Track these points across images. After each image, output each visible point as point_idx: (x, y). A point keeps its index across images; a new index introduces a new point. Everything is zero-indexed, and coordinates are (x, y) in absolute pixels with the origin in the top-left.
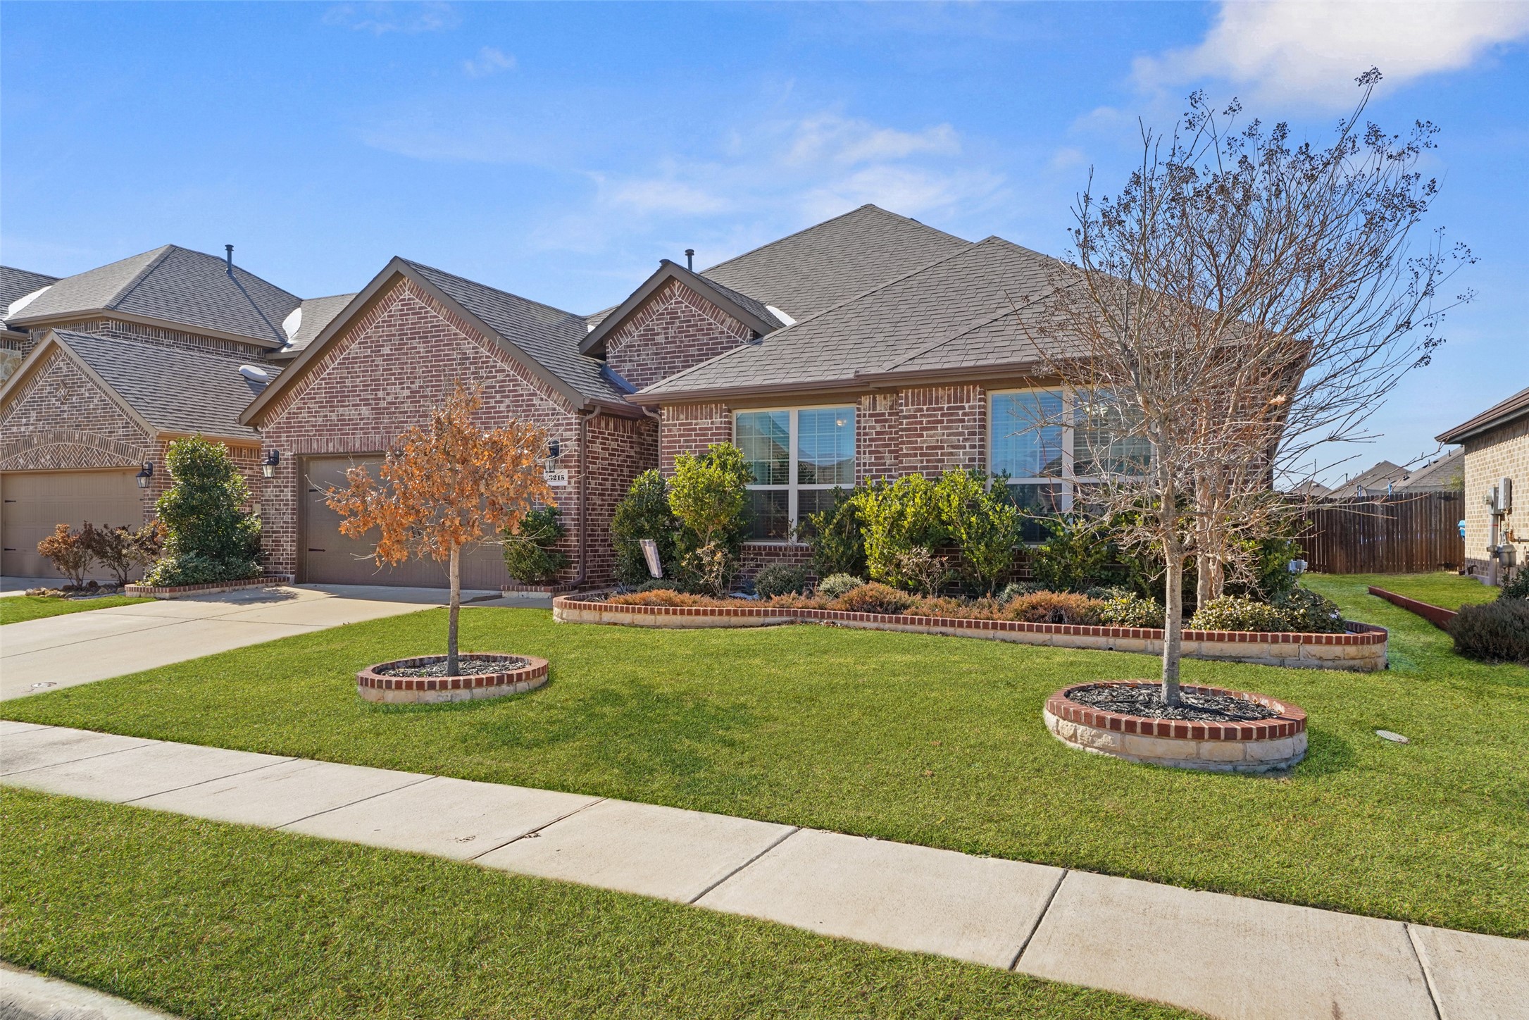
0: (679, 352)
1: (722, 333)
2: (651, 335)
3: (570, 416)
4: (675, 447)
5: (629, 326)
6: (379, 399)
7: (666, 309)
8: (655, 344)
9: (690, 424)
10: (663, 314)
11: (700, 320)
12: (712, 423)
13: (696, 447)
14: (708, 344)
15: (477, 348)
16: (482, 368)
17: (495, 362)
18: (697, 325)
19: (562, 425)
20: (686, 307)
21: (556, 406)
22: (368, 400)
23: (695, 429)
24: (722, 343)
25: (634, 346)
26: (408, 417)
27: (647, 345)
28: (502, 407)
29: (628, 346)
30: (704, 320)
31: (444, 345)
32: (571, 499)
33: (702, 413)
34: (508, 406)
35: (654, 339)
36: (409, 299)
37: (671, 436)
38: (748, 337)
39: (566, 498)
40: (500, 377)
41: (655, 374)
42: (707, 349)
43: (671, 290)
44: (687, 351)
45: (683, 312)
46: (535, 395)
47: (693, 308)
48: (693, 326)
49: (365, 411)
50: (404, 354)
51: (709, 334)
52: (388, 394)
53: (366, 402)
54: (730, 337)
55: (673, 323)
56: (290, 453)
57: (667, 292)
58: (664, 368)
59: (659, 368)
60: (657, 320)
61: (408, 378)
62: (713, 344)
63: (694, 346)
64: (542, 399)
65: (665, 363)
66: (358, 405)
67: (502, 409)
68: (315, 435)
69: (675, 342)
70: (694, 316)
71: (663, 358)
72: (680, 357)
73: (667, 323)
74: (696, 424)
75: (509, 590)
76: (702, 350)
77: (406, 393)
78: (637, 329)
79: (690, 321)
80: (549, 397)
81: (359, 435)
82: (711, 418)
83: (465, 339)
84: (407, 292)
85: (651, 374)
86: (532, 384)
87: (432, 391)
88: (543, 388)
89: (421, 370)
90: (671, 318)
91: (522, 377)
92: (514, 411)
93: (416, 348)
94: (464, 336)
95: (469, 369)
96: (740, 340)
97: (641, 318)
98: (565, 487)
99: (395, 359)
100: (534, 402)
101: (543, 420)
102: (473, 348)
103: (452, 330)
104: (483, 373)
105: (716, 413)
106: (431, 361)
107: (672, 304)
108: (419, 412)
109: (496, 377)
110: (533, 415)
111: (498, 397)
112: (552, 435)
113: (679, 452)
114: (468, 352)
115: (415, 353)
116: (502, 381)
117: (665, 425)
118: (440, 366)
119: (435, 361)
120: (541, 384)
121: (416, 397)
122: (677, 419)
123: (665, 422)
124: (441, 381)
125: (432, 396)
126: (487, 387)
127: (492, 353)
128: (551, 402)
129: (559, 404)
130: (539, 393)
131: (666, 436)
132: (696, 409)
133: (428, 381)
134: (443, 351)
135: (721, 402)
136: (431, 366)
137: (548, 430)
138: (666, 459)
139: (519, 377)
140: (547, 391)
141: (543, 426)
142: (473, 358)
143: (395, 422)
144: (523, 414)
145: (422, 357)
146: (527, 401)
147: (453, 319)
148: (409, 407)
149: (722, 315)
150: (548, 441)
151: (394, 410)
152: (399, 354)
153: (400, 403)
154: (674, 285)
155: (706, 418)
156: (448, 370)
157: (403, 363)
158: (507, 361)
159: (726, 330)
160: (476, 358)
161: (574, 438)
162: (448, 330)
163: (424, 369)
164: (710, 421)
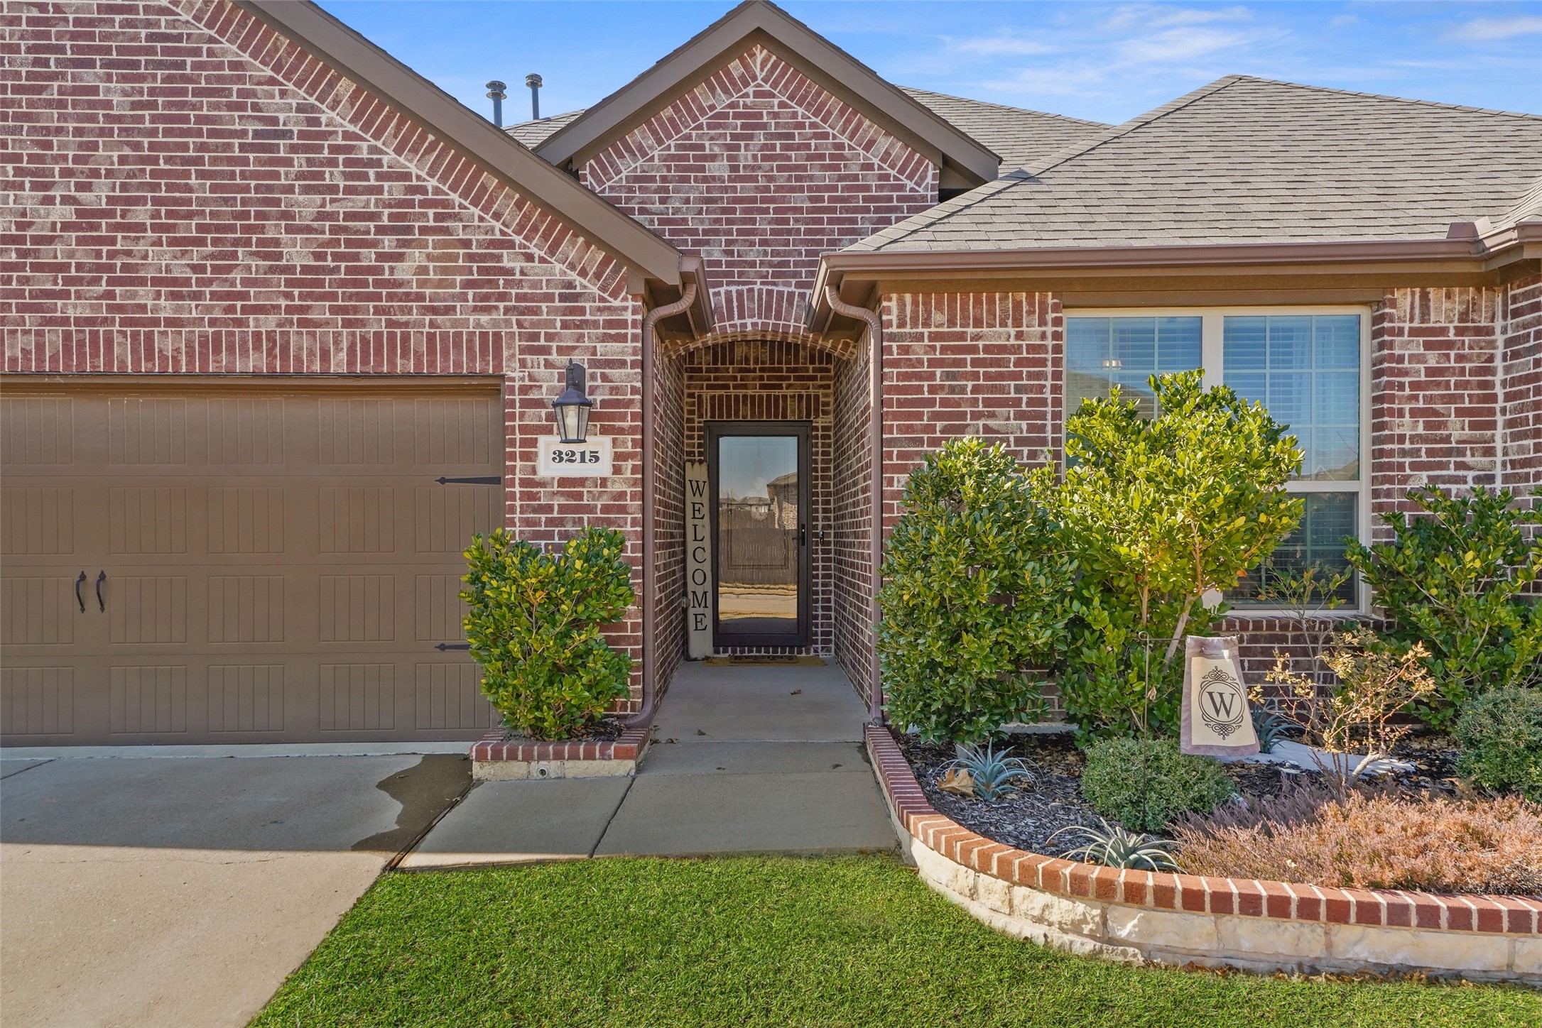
0: (764, 200)
1: (869, 167)
2: (696, 158)
3: (617, 303)
4: (919, 390)
5: (639, 135)
7: (732, 106)
8: (705, 180)
9: (962, 336)
10: (726, 116)
11: (816, 136)
12: (1019, 336)
13: (976, 390)
14: (835, 188)
15: (313, 108)
16: (332, 163)
17: (373, 149)
18: (808, 147)
19: (595, 324)
20: (782, 105)
21: (573, 276)
23: (974, 349)
24: (868, 188)
25: (653, 179)
26: (68, 281)
27: (687, 180)
28: (404, 271)
29: (637, 179)
30: (825, 136)
31: (197, 93)
32: (623, 510)
33: (991, 312)
34: (423, 270)
35: (703, 169)
37: (910, 363)
38: (929, 180)
39: (606, 509)
40: (392, 190)
41: (707, 243)
42: (831, 199)
43: (746, 66)
44: (783, 200)
45: (775, 115)
46: (511, 245)
47: (800, 110)
48: (799, 147)
50: (49, 104)
51: (837, 168)
54: (887, 177)
55: (751, 137)
57: (735, 67)
58: (730, 232)
59: (716, 232)
60: (710, 126)
61: (66, 173)
62: (845, 189)
63: (801, 189)
64: (530, 258)
65: (729, 222)
67: (398, 276)
69: (755, 179)
70: (801, 125)
71: (724, 211)
72: (766, 211)
73: (734, 137)
74: (977, 337)
75: (497, 756)
76: (821, 199)
77: (62, 213)
78: (660, 142)
79: (791, 136)
80: (552, 251)
82: (1017, 322)
83: (272, 81)
85: (695, 243)
86: (497, 216)
87: (156, 215)
88: (535, 229)
89: (115, 155)
90: (744, 126)
91: (465, 195)
92: (440, 284)
93: (94, 90)
94: (269, 72)
95: (288, 162)
96: (910, 184)
97: (671, 120)
98: (604, 481)
99: (17, 117)
100: (506, 263)
101: (537, 311)
102: (300, 109)
103: (225, 52)
104: (334, 176)
105: (1031, 313)
106: (153, 133)
107: (746, 95)
108: (111, 268)
109: (379, 190)
110: (502, 297)
111: (388, 243)
112: (561, 350)
113: (931, 403)
114: (282, 116)
115: (92, 105)
116: (400, 204)
117: (892, 337)
118: (185, 147)
119: (167, 133)
120: (527, 217)
121: (96, 227)
122: (926, 324)
123: (894, 330)
124: (189, 189)
125: (155, 228)
126: (349, 216)
127: (366, 128)
128: (558, 266)
129: (583, 273)
130: (518, 239)
131: (895, 363)
132: (978, 302)
133: (141, 186)
134: (194, 107)
135: (1044, 285)
136: (152, 146)
137: (550, 337)
138: (896, 416)
139: (454, 197)
140: (545, 237)
141: (533, 324)
142: (302, 134)
143: (19, 294)
144: (471, 293)
145: (119, 119)
146: (483, 258)
147: (228, 22)
148: (71, 254)
149: (869, 128)
150: (548, 365)
151: (13, 258)
152: (31, 104)
153: (37, 240)
154: (753, 55)
155: (1004, 324)
156: (214, 161)
157: (48, 131)
158: (415, 150)
159: (876, 161)
160: (313, 137)
161: (629, 359)
162: (211, 53)
163: (127, 152)
164: (1013, 331)
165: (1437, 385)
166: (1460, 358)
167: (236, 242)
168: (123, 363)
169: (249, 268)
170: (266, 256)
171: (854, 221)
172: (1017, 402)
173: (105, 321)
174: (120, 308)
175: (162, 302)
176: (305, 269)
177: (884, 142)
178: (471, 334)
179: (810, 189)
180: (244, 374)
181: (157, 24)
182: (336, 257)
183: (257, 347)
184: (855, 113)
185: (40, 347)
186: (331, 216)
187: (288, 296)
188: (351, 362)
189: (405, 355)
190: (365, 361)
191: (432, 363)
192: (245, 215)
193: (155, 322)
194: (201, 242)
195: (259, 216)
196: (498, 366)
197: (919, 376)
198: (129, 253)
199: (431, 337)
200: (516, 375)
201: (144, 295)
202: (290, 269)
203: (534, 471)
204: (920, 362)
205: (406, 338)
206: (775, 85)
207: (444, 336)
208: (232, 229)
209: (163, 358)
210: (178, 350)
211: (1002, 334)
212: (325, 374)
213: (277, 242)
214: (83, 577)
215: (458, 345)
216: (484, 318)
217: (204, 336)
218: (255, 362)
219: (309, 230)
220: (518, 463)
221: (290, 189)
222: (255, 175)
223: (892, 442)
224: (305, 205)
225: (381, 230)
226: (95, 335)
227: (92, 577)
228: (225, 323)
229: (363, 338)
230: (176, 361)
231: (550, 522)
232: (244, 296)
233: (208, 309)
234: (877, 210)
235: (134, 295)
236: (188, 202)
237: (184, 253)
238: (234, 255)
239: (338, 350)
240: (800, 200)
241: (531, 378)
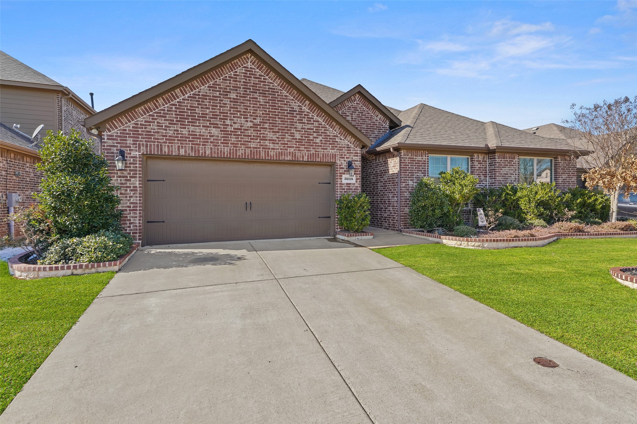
1: (377, 120)
3: (356, 149)
4: (407, 168)
6: (228, 125)
7: (352, 105)
9: (413, 158)
10: (350, 107)
11: (367, 113)
12: (422, 159)
13: (416, 168)
14: (371, 124)
15: (301, 106)
16: (305, 118)
17: (312, 116)
18: (366, 115)
19: (353, 153)
20: (361, 106)
21: (349, 143)
22: (218, 124)
23: (415, 161)
24: (377, 125)
26: (251, 139)
28: (318, 141)
30: (369, 113)
31: (278, 101)
32: (357, 189)
33: (418, 154)
34: (321, 141)
36: (251, 68)
37: (405, 163)
38: (388, 124)
39: (355, 189)
40: (316, 124)
43: (355, 98)
44: (361, 126)
45: (360, 108)
46: (338, 136)
47: (365, 108)
48: (364, 115)
49: (215, 131)
50: (247, 100)
51: (371, 120)
52: (235, 123)
53: (216, 126)
54: (380, 123)
55: (355, 112)
56: (137, 153)
57: (353, 98)
60: (348, 109)
61: (251, 116)
62: (373, 124)
63: (364, 124)
64: (341, 139)
66: (208, 127)
68: (165, 142)
69: (356, 121)
70: (365, 111)
73: (352, 112)
74: (416, 159)
76: (368, 126)
77: (250, 124)
79: (363, 113)
80: (345, 138)
81: (209, 146)
82: (422, 156)
83: (293, 100)
84: (249, 64)
86: (335, 131)
87: (269, 126)
88: (342, 134)
89: (261, 112)
90: (354, 110)
91: (329, 126)
92: (325, 144)
93: (257, 98)
94: (292, 98)
95: (296, 117)
96: (384, 125)
97: (340, 107)
98: (354, 184)
99: (240, 103)
100: (337, 140)
101: (342, 150)
102: (298, 106)
103: (284, 93)
104: (305, 120)
105: (424, 155)
106: (269, 108)
107: (355, 104)
108: (260, 137)
109: (313, 124)
110: (336, 147)
111: (315, 135)
112: (347, 158)
113: (408, 170)
114: (295, 107)
115: (256, 102)
116: (317, 127)
117: (402, 158)
118: (276, 112)
119: (272, 109)
120: (341, 131)
121: (257, 128)
122: (408, 156)
123: (403, 156)
124: (276, 121)
125: (269, 129)
126: (307, 129)
127: (311, 111)
128: (346, 141)
129: (351, 143)
130: (339, 135)
131: (403, 163)
132: (416, 152)
133: (266, 120)
134: (277, 104)
135: (426, 150)
136: (269, 111)
137: (345, 155)
138: (403, 172)
139: (327, 126)
140: (344, 135)
141: (342, 153)
142: (299, 111)
143: (241, 141)
144: (330, 146)
145: (262, 105)
146: (332, 139)
147: (285, 87)
148: (252, 133)
149: (377, 113)
150: (344, 161)
151: (239, 133)
152: (243, 100)
153: (244, 130)
154: (356, 95)
155: (420, 156)
156: (281, 115)
157: (247, 106)
158: (320, 116)
159: (378, 119)
160: (301, 112)
161: (359, 160)
162: (281, 93)
163: (264, 112)
164: (421, 158)
165: (480, 170)
166: (483, 166)
167: (286, 133)
168: (262, 157)
169: (288, 138)
170: (291, 136)
171: (374, 131)
172: (422, 171)
173: (259, 148)
174: (262, 145)
175: (271, 144)
176: (299, 139)
177: (380, 116)
178: (330, 154)
179: (366, 124)
180: (287, 161)
181: (270, 86)
182: (305, 137)
183: (290, 155)
184: (375, 109)
185: (245, 153)
186: (304, 129)
187: (296, 144)
188: (308, 159)
189: (318, 158)
190: (311, 159)
191: (323, 160)
192: (288, 127)
193: (269, 149)
194: (279, 132)
195: (290, 127)
196: (335, 161)
197: (407, 165)
198: (264, 134)
199: (323, 154)
200: (339, 162)
201: (267, 143)
202: (296, 139)
203: (342, 182)
204: (407, 162)
205: (318, 154)
206: (360, 102)
207: (326, 154)
208: (285, 130)
209: (271, 156)
210: (274, 155)
211: (419, 158)
212: (303, 161)
213: (294, 133)
214: (246, 203)
215: (328, 156)
216: (333, 151)
217: (279, 152)
218: (289, 158)
219: (300, 131)
220: (339, 180)
221: (296, 122)
222: (289, 119)
223: (402, 177)
224: (299, 126)
225: (314, 132)
226: (257, 151)
227: (248, 203)
228: (283, 149)
229: (310, 154)
230: (273, 157)
231: (345, 192)
232: (287, 144)
233: (280, 146)
234: (378, 129)
235: (265, 143)
236: (276, 124)
237: (275, 134)
238: (285, 135)
239: (305, 156)
240: (364, 126)
241: (341, 163)
